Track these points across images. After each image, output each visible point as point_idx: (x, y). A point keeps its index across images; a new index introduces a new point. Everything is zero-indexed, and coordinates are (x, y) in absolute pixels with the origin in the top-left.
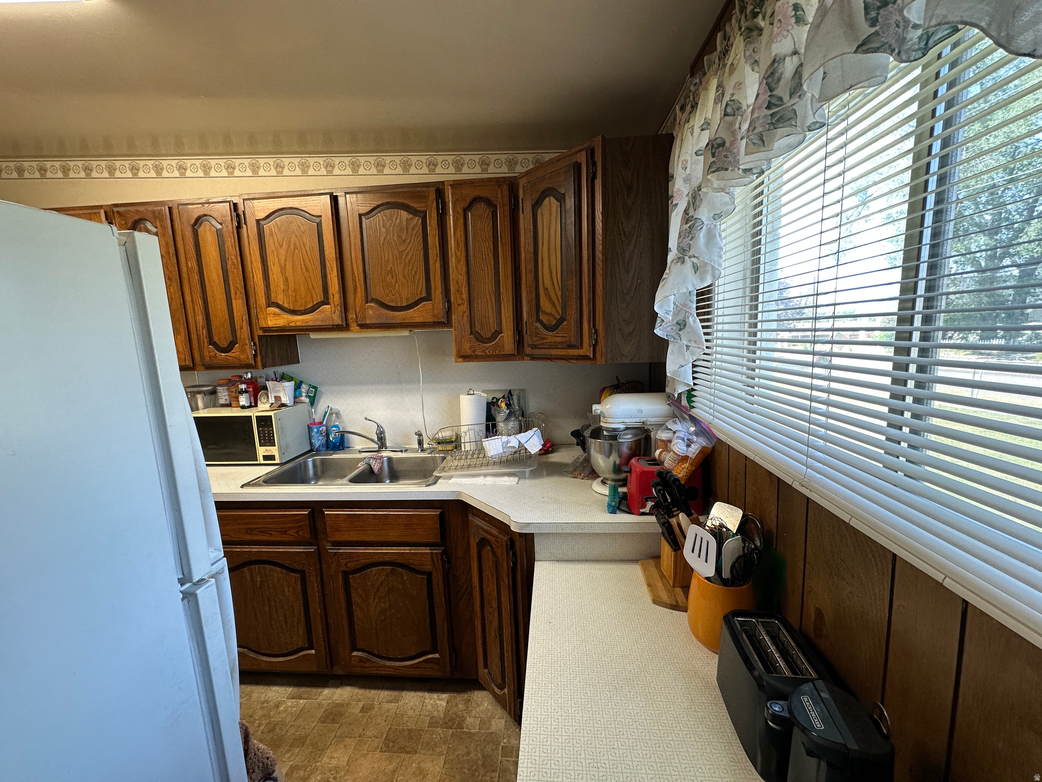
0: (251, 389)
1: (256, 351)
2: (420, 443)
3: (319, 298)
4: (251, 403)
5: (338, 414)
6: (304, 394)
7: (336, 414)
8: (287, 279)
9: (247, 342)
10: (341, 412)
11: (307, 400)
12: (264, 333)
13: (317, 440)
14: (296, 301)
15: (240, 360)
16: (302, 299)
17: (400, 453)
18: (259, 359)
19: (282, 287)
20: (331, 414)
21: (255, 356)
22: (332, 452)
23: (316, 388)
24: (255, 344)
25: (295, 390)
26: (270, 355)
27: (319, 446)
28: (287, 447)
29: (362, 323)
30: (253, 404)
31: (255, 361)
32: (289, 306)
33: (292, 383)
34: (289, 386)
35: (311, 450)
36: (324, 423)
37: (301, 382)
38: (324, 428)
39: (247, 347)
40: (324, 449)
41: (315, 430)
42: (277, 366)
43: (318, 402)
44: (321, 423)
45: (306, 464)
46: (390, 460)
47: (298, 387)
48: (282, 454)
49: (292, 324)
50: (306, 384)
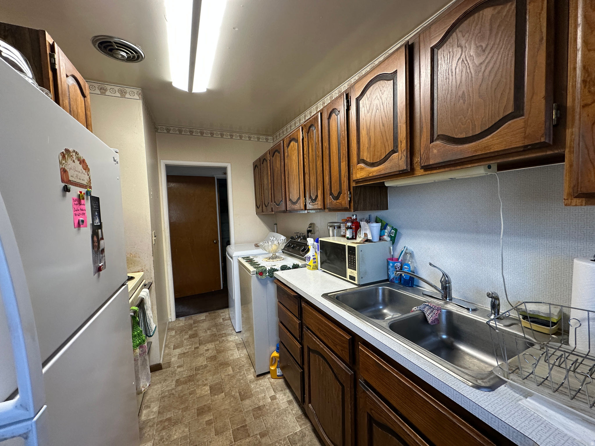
0: (354, 227)
1: (350, 198)
2: (495, 307)
3: (390, 148)
4: (353, 236)
5: (412, 254)
6: (386, 234)
7: (410, 254)
8: (370, 139)
9: (346, 192)
10: (415, 253)
11: (389, 239)
12: (356, 184)
13: (391, 273)
14: (374, 155)
15: (342, 205)
16: (378, 152)
17: (466, 310)
18: (352, 204)
19: (367, 145)
20: (406, 253)
21: (350, 201)
22: (402, 286)
23: (396, 230)
24: (350, 193)
25: (381, 230)
26: (362, 202)
27: (393, 278)
28: (366, 273)
29: (426, 164)
30: (354, 237)
31: (350, 206)
32: (370, 160)
33: (379, 225)
34: (376, 227)
35: (387, 280)
36: (400, 260)
37: (387, 224)
38: (399, 265)
39: (346, 195)
40: (397, 282)
41: (391, 264)
42: (367, 210)
43: (398, 241)
44: (398, 259)
45: (377, 290)
46: (450, 314)
47: (383, 228)
48: (361, 277)
49: (370, 175)
50: (390, 226)
